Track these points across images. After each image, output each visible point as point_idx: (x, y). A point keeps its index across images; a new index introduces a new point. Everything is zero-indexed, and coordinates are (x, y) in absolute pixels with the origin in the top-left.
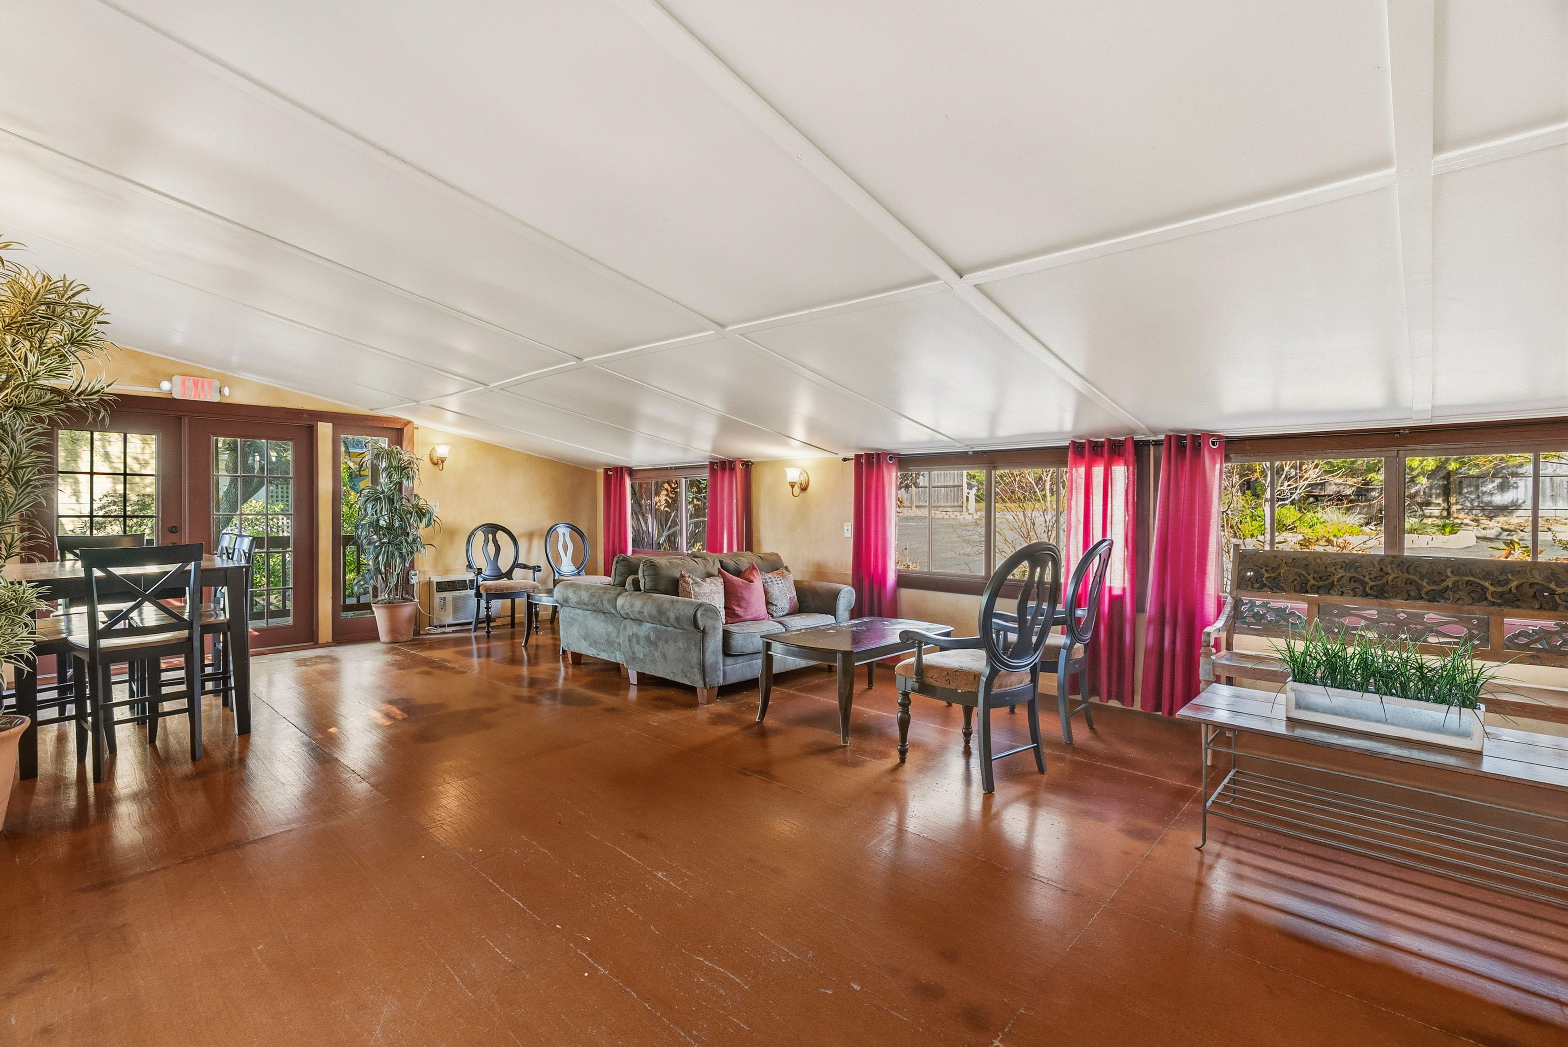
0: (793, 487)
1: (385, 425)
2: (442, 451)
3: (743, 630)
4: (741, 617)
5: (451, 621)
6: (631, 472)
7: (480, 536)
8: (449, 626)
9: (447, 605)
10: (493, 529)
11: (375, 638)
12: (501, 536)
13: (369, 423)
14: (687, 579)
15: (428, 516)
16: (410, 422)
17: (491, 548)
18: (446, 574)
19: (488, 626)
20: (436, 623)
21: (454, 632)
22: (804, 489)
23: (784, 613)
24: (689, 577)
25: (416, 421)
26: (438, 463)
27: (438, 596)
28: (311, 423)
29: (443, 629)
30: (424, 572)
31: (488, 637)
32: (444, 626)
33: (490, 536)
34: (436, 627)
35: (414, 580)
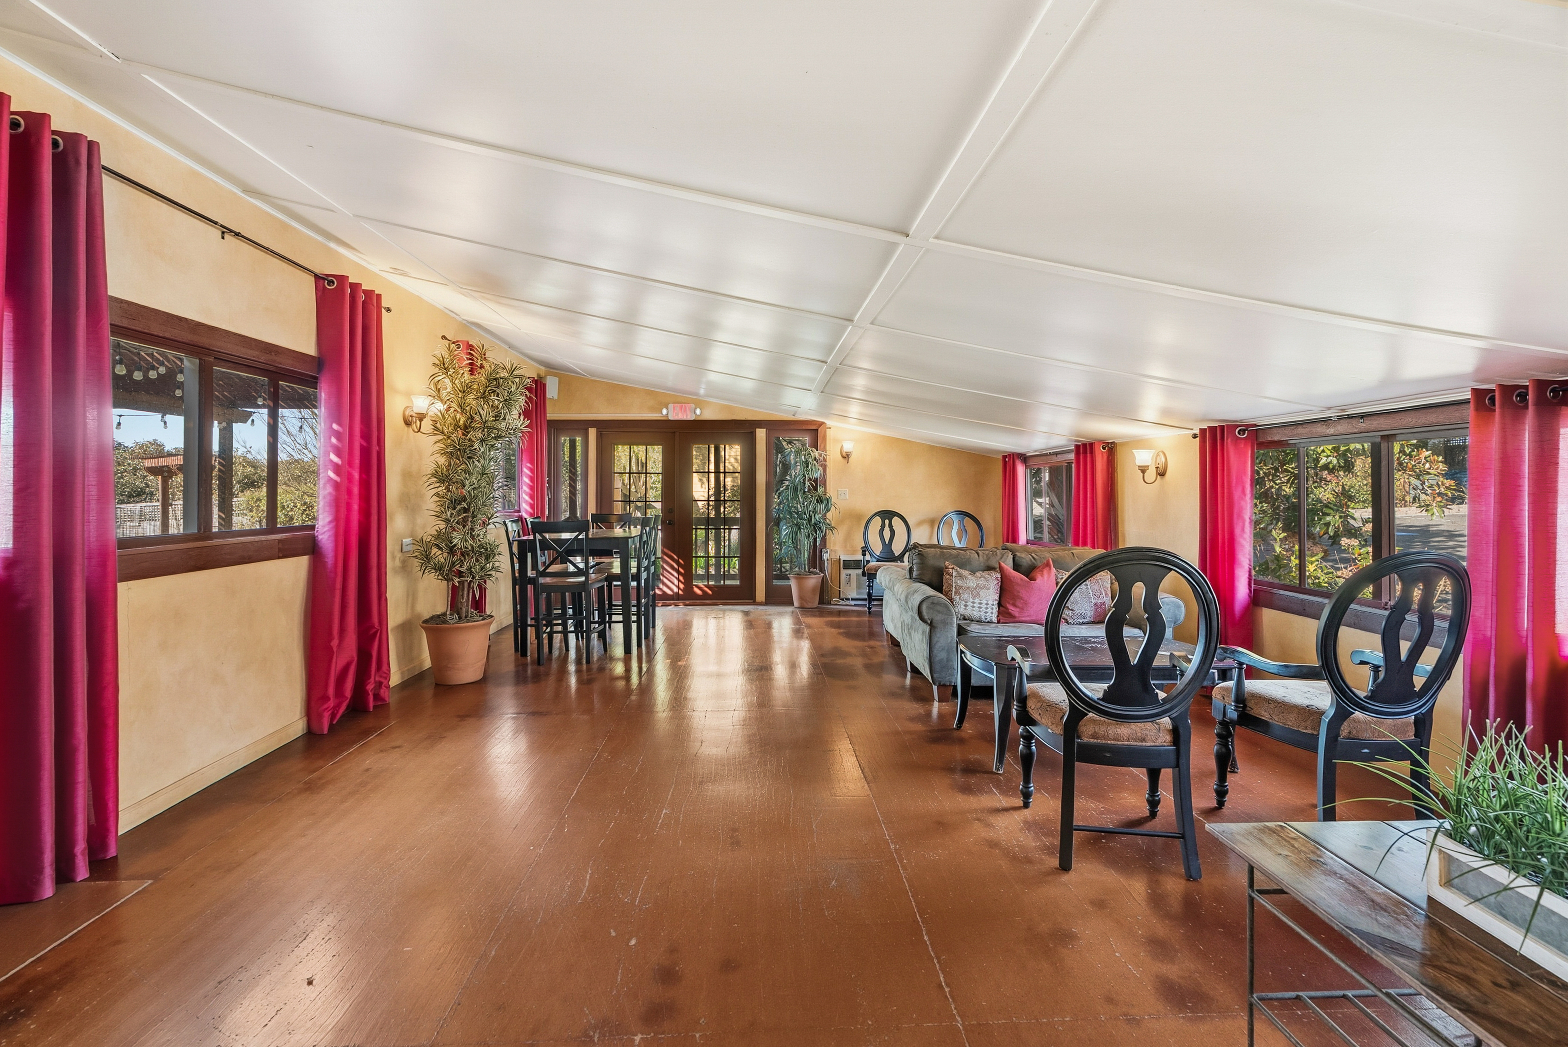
0: (1143, 472)
1: (804, 428)
2: (848, 447)
3: (985, 630)
4: (1015, 617)
5: (855, 596)
6: (1024, 458)
7: (878, 521)
8: (853, 599)
9: (852, 580)
10: (887, 515)
11: (791, 603)
12: (896, 521)
13: (792, 427)
14: (950, 570)
15: (825, 502)
16: (823, 423)
17: (887, 534)
18: (853, 554)
19: (870, 603)
20: (842, 596)
21: (855, 605)
22: (1162, 473)
23: (1085, 620)
24: (953, 568)
25: (829, 422)
26: (846, 456)
27: (844, 572)
28: (752, 430)
29: (847, 602)
30: (835, 551)
31: (870, 613)
32: (847, 599)
33: (887, 522)
34: (843, 600)
35: (825, 556)
